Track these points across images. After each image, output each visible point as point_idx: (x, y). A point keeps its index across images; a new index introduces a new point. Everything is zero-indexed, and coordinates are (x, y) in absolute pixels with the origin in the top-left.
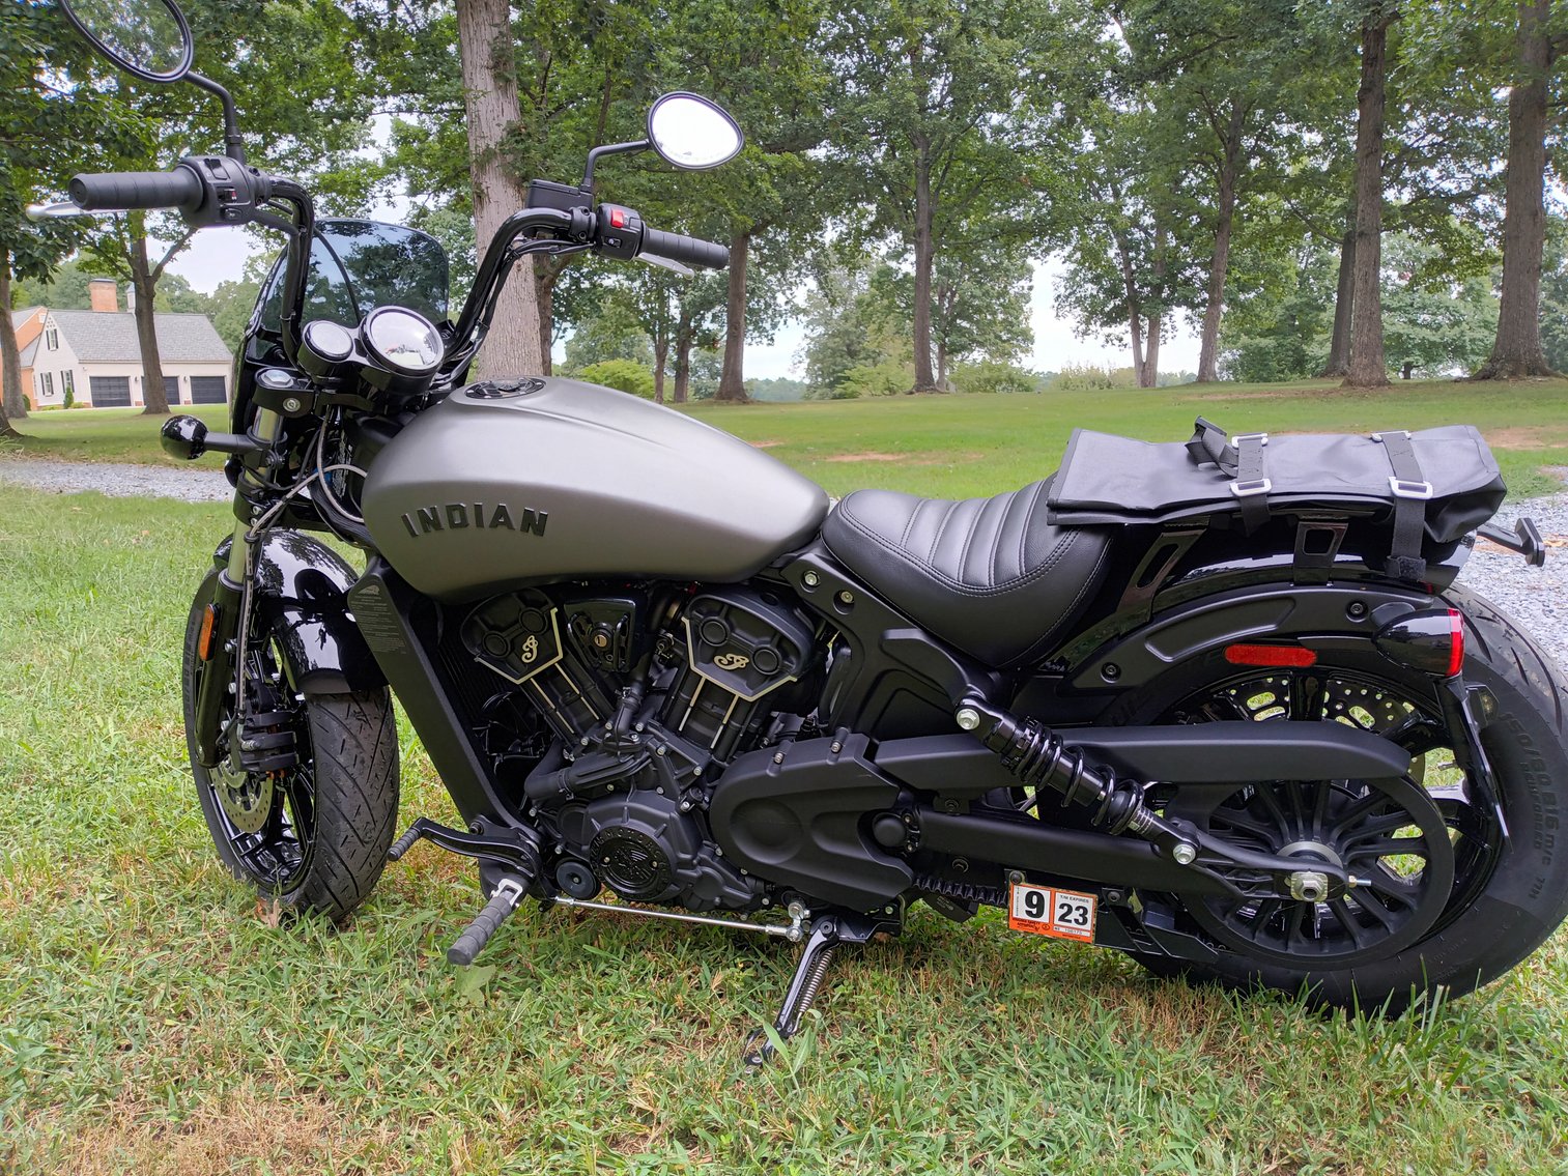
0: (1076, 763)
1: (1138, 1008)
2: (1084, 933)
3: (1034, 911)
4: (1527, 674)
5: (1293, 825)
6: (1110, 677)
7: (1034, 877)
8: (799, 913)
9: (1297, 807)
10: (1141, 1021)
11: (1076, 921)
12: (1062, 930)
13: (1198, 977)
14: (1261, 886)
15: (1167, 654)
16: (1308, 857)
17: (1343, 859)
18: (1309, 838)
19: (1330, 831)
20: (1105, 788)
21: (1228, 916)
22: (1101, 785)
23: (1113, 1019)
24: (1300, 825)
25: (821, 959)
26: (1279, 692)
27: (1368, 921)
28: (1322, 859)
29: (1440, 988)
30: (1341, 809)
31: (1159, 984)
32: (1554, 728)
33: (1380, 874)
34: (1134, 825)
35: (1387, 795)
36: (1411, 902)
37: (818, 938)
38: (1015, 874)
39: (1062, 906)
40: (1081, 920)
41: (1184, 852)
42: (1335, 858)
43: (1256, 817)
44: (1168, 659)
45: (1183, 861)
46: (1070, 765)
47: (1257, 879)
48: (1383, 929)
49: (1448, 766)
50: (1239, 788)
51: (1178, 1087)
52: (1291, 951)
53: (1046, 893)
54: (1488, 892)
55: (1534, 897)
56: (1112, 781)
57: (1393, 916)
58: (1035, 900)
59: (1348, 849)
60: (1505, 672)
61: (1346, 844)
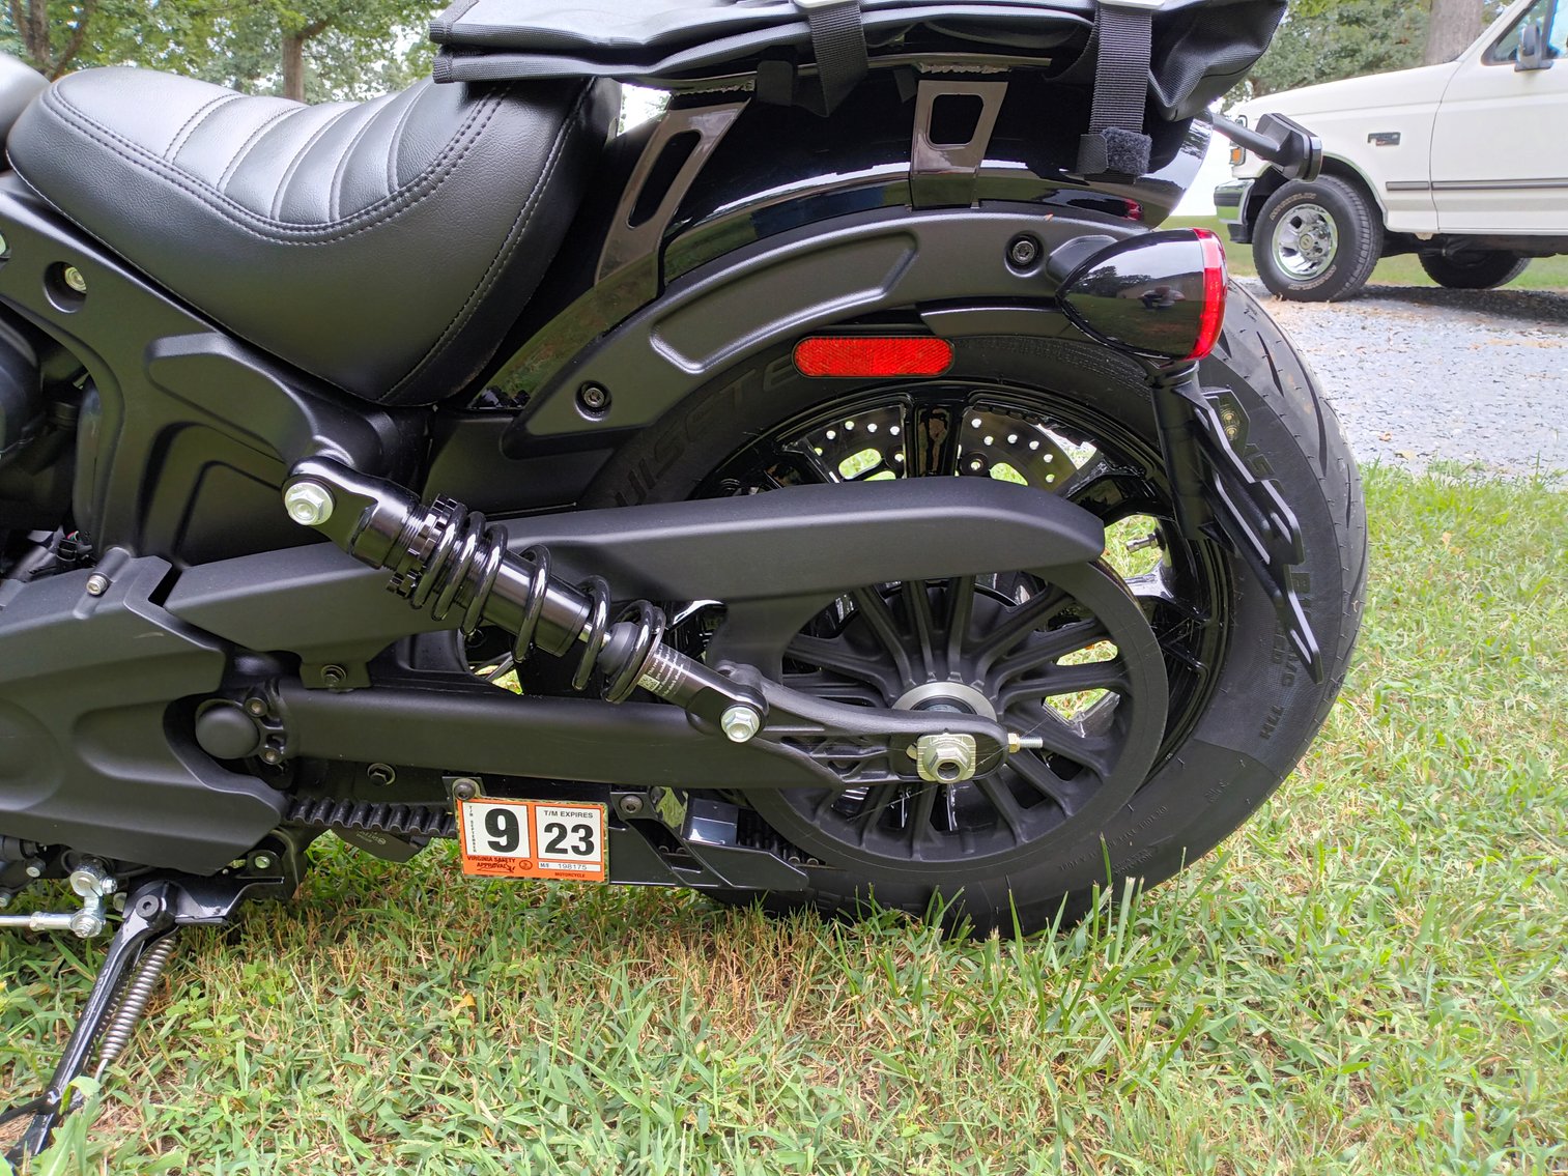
0: (533, 576)
1: (688, 969)
2: (590, 868)
3: (503, 841)
4: (1281, 375)
5: (915, 652)
6: (593, 410)
7: (495, 786)
8: (91, 886)
9: (922, 624)
10: (692, 993)
11: (576, 849)
12: (554, 866)
13: (780, 906)
14: (870, 763)
15: (691, 358)
16: (942, 709)
17: (996, 704)
18: (942, 678)
19: (974, 661)
20: (591, 618)
21: (820, 812)
22: (585, 612)
23: (647, 999)
24: (928, 655)
25: (145, 960)
26: (888, 447)
27: (1030, 796)
28: (965, 709)
29: (1130, 881)
30: (989, 625)
31: (723, 919)
32: (1316, 465)
33: (1051, 726)
34: (648, 682)
35: (1066, 595)
36: (1098, 765)
37: (135, 924)
38: (463, 784)
39: (549, 828)
40: (583, 846)
41: (740, 723)
42: (983, 705)
43: (856, 646)
44: (693, 368)
45: (739, 737)
46: (524, 580)
47: (863, 753)
48: (1055, 809)
49: (1142, 545)
50: (829, 600)
51: (747, 1116)
52: (918, 857)
53: (519, 809)
54: (1198, 736)
55: (1267, 737)
56: (603, 606)
57: (1070, 787)
58: (502, 823)
59: (1003, 689)
60: (1250, 371)
61: (999, 681)
